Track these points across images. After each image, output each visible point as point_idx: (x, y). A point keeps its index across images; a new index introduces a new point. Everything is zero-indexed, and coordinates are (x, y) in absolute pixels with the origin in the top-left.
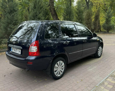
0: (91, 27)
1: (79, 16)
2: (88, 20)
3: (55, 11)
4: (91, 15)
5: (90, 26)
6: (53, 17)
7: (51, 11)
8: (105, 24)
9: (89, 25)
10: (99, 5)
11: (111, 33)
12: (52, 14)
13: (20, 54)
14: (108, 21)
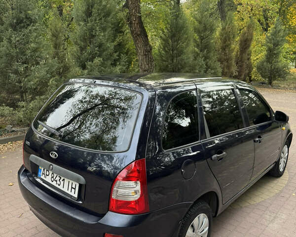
0: (229, 69)
1: (202, 40)
2: (225, 49)
3: (141, 24)
4: (232, 36)
5: (229, 67)
6: (135, 41)
7: (131, 23)
8: (265, 63)
9: (226, 64)
10: (252, 10)
11: (278, 87)
12: (132, 32)
13: (76, 196)
14: (272, 54)
